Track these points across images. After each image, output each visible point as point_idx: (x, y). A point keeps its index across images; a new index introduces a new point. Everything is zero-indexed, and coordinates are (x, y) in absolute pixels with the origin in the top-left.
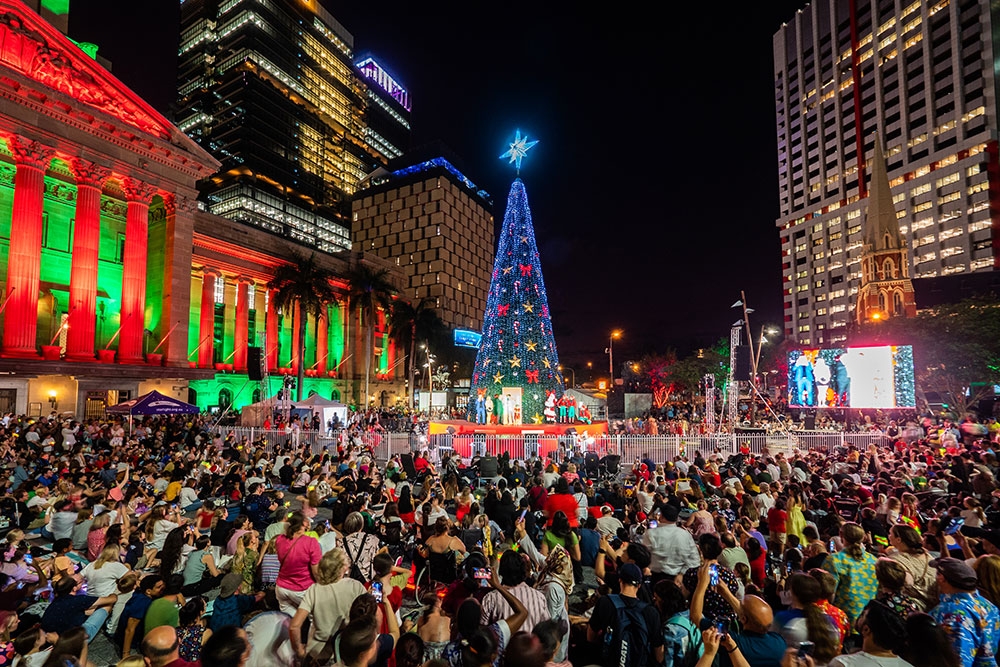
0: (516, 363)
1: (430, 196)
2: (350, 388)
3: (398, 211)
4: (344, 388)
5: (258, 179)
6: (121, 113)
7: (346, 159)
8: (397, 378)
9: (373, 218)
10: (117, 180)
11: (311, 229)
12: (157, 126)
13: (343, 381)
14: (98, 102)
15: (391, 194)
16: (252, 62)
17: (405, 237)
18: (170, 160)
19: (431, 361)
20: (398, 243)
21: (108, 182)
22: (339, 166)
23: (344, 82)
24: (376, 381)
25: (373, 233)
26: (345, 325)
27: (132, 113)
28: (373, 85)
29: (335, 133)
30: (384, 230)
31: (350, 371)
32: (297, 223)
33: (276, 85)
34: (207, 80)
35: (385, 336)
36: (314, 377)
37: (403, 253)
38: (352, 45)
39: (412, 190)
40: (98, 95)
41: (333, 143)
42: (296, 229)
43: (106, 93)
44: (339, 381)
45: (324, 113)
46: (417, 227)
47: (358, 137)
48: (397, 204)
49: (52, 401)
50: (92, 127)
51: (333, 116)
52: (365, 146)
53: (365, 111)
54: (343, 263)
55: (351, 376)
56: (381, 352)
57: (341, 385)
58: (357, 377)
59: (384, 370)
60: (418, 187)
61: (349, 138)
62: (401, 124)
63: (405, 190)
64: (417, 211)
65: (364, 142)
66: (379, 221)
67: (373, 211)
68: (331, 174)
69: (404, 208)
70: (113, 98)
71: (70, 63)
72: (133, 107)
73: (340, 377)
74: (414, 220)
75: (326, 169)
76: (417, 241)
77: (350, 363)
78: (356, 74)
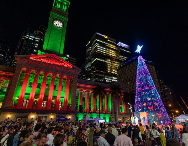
0: (145, 105)
1: (134, 66)
2: (114, 116)
3: (127, 71)
4: (112, 116)
5: (99, 72)
6: (66, 66)
7: (117, 63)
8: (127, 113)
9: (122, 74)
10: (65, 77)
11: (110, 79)
12: (71, 66)
13: (112, 115)
14: (63, 65)
15: (125, 68)
16: (97, 51)
17: (129, 77)
18: (73, 71)
19: (131, 107)
20: (128, 78)
21: (64, 77)
22: (115, 65)
23: (114, 48)
24: (121, 114)
25: (122, 77)
26: (111, 100)
27: (68, 65)
28: (121, 47)
29: (114, 59)
30: (124, 76)
31: (114, 112)
32: (107, 79)
33: (101, 53)
34: (90, 57)
35: (122, 102)
36: (104, 113)
37: (130, 80)
38: (115, 41)
39: (130, 65)
40: (63, 64)
41: (113, 61)
42: (107, 80)
43: (64, 63)
44: (111, 114)
45: (111, 56)
46: (132, 74)
47: (119, 58)
48: (127, 70)
49: (52, 118)
50: (62, 69)
51: (113, 55)
52: (120, 59)
53: (120, 52)
54: (110, 85)
55: (114, 113)
56: (122, 106)
57: (111, 115)
58: (115, 113)
59: (123, 111)
60: (131, 64)
61: (117, 59)
62: (128, 52)
63: (128, 66)
64: (132, 70)
65: (120, 58)
66: (123, 74)
67: (121, 72)
68: (114, 67)
69: (128, 70)
70: (65, 64)
71: (60, 61)
72: (68, 64)
73: (111, 113)
74: (131, 72)
75: (112, 66)
76: (132, 77)
77: (113, 109)
78: (117, 46)
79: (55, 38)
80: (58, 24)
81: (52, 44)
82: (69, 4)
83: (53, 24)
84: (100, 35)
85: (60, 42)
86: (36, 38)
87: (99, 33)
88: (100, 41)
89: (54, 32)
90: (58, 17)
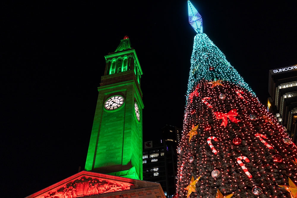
27: (119, 186)
40: (108, 186)
43: (110, 184)
71: (98, 181)
79: (111, 134)
80: (114, 102)
81: (105, 151)
82: (135, 53)
83: (104, 110)
84: (284, 70)
85: (122, 136)
86: (152, 156)
87: (278, 68)
88: (291, 86)
89: (106, 124)
90: (114, 90)
